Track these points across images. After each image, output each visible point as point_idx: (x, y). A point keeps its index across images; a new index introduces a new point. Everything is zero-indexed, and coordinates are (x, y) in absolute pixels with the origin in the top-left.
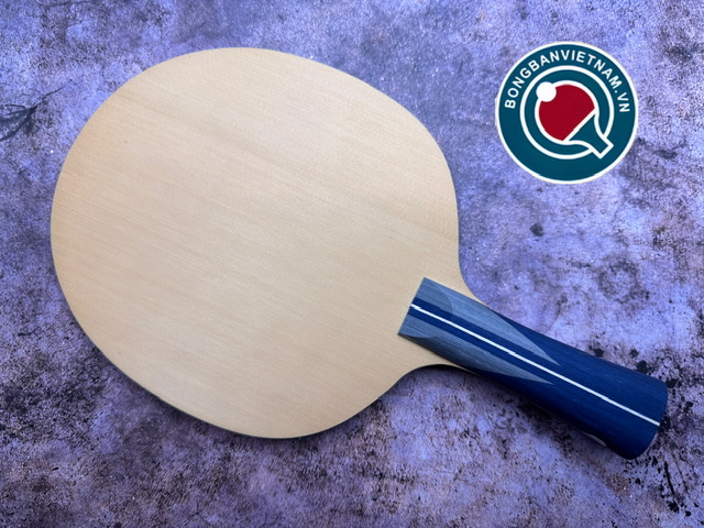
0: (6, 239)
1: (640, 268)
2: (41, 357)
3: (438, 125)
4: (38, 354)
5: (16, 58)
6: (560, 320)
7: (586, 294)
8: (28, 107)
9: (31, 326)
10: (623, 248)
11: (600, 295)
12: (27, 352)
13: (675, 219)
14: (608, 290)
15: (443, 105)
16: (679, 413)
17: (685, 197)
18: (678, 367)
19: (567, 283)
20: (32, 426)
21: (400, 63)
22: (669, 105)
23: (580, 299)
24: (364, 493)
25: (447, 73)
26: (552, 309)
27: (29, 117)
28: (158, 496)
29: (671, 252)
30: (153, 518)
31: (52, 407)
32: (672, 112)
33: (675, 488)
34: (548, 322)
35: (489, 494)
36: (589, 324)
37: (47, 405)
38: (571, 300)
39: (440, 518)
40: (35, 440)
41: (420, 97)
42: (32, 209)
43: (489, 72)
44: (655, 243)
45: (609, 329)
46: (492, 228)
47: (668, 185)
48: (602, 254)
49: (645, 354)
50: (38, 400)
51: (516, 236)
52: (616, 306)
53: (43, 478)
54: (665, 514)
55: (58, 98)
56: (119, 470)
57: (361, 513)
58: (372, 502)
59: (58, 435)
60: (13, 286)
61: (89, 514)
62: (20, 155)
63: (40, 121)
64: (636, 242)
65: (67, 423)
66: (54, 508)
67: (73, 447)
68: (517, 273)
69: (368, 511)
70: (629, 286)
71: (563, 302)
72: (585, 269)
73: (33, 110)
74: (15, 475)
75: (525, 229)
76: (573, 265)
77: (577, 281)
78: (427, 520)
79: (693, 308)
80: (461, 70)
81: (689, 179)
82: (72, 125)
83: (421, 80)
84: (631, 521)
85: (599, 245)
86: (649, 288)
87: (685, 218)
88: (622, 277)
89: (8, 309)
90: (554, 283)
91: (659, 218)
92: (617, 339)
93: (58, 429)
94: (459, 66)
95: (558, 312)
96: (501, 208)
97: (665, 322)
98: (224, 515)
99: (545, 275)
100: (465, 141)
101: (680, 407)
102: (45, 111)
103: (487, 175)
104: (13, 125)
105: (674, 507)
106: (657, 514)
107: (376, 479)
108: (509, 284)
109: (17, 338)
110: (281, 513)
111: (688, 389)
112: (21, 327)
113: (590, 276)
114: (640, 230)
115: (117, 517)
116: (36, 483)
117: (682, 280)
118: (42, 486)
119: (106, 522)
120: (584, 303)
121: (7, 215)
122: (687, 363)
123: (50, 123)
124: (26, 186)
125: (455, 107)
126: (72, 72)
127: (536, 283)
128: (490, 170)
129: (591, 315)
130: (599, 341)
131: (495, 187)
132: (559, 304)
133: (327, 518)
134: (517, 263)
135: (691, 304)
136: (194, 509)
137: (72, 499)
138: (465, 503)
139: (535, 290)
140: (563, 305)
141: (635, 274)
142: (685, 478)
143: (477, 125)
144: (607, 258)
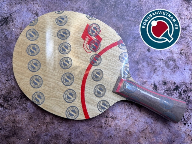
0: (2, 54)
1: (176, 60)
2: (13, 87)
3: (121, 21)
4: (12, 86)
5: (3, 4)
6: (155, 75)
7: (162, 68)
8: (6, 17)
9: (10, 78)
10: (172, 55)
11: (166, 68)
12: (9, 85)
13: (186, 47)
14: (168, 66)
15: (123, 15)
16: (186, 99)
17: (189, 41)
18: (186, 87)
19: (157, 65)
20: (11, 105)
21: (111, 4)
22: (184, 16)
23: (160, 69)
24: (102, 122)
25: (124, 7)
26: (153, 72)
27: (7, 20)
28: (46, 124)
29: (185, 56)
30: (45, 130)
31: (16, 100)
32: (185, 18)
33: (185, 119)
34: (152, 75)
35: (136, 121)
36: (163, 75)
37: (15, 100)
38: (158, 69)
39: (123, 128)
40: (12, 109)
41: (116, 13)
42: (9, 46)
43: (135, 6)
44: (180, 53)
45: (168, 77)
46: (136, 50)
47: (184, 38)
48: (166, 56)
49: (178, 84)
50: (12, 98)
51: (143, 52)
52: (170, 71)
53: (14, 119)
54: (182, 126)
55: (15, 14)
56: (35, 117)
57: (101, 127)
58: (104, 124)
59: (18, 108)
60: (4, 67)
61: (27, 129)
62: (5, 31)
63: (10, 21)
64: (175, 53)
65: (21, 105)
66: (18, 128)
67: (22, 111)
68: (143, 62)
69: (103, 127)
70: (173, 65)
71: (156, 70)
72: (162, 61)
73: (8, 18)
74: (7, 119)
75: (146, 50)
76: (158, 59)
77: (159, 64)
78: (119, 129)
79: (190, 71)
80: (127, 6)
81: (189, 36)
82: (19, 22)
83: (117, 9)
84: (174, 128)
85: (165, 54)
86: (179, 66)
87: (188, 47)
88: (171, 63)
89: (3, 74)
90: (153, 64)
91: (182, 47)
92: (170, 79)
93: (18, 106)
94: (127, 5)
95: (154, 72)
96: (139, 44)
97: (183, 75)
98: (64, 129)
99: (151, 62)
100: (129, 25)
101: (187, 97)
102: (11, 18)
103: (135, 35)
104: (3, 22)
105: (185, 124)
106: (180, 126)
107: (105, 118)
108: (141, 65)
109: (6, 81)
110: (80, 128)
111: (189, 93)
112: (7, 78)
113: (163, 63)
114: (176, 50)
115: (35, 130)
116: (13, 121)
117: (188, 63)
118: (14, 122)
119: (32, 131)
120: (161, 70)
121: (2, 48)
122: (189, 86)
123: (13, 21)
124: (7, 39)
125: (126, 16)
126: (18, 7)
127: (148, 65)
128: (136, 33)
129: (163, 73)
130: (165, 80)
131: (137, 38)
132: (154, 70)
133: (92, 129)
134: (143, 59)
135: (190, 70)
136: (56, 127)
137: (23, 125)
138: (129, 124)
139: (148, 66)
140: (156, 71)
141: (175, 62)
142: (188, 117)
143: (132, 21)
144: (167, 58)
